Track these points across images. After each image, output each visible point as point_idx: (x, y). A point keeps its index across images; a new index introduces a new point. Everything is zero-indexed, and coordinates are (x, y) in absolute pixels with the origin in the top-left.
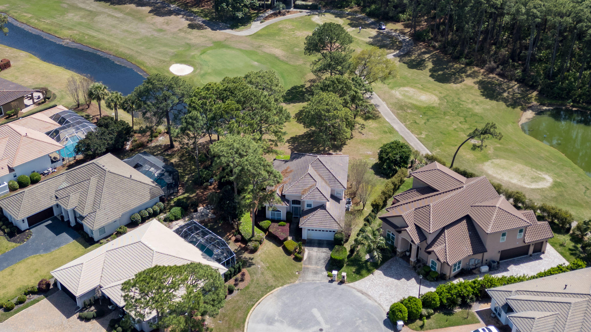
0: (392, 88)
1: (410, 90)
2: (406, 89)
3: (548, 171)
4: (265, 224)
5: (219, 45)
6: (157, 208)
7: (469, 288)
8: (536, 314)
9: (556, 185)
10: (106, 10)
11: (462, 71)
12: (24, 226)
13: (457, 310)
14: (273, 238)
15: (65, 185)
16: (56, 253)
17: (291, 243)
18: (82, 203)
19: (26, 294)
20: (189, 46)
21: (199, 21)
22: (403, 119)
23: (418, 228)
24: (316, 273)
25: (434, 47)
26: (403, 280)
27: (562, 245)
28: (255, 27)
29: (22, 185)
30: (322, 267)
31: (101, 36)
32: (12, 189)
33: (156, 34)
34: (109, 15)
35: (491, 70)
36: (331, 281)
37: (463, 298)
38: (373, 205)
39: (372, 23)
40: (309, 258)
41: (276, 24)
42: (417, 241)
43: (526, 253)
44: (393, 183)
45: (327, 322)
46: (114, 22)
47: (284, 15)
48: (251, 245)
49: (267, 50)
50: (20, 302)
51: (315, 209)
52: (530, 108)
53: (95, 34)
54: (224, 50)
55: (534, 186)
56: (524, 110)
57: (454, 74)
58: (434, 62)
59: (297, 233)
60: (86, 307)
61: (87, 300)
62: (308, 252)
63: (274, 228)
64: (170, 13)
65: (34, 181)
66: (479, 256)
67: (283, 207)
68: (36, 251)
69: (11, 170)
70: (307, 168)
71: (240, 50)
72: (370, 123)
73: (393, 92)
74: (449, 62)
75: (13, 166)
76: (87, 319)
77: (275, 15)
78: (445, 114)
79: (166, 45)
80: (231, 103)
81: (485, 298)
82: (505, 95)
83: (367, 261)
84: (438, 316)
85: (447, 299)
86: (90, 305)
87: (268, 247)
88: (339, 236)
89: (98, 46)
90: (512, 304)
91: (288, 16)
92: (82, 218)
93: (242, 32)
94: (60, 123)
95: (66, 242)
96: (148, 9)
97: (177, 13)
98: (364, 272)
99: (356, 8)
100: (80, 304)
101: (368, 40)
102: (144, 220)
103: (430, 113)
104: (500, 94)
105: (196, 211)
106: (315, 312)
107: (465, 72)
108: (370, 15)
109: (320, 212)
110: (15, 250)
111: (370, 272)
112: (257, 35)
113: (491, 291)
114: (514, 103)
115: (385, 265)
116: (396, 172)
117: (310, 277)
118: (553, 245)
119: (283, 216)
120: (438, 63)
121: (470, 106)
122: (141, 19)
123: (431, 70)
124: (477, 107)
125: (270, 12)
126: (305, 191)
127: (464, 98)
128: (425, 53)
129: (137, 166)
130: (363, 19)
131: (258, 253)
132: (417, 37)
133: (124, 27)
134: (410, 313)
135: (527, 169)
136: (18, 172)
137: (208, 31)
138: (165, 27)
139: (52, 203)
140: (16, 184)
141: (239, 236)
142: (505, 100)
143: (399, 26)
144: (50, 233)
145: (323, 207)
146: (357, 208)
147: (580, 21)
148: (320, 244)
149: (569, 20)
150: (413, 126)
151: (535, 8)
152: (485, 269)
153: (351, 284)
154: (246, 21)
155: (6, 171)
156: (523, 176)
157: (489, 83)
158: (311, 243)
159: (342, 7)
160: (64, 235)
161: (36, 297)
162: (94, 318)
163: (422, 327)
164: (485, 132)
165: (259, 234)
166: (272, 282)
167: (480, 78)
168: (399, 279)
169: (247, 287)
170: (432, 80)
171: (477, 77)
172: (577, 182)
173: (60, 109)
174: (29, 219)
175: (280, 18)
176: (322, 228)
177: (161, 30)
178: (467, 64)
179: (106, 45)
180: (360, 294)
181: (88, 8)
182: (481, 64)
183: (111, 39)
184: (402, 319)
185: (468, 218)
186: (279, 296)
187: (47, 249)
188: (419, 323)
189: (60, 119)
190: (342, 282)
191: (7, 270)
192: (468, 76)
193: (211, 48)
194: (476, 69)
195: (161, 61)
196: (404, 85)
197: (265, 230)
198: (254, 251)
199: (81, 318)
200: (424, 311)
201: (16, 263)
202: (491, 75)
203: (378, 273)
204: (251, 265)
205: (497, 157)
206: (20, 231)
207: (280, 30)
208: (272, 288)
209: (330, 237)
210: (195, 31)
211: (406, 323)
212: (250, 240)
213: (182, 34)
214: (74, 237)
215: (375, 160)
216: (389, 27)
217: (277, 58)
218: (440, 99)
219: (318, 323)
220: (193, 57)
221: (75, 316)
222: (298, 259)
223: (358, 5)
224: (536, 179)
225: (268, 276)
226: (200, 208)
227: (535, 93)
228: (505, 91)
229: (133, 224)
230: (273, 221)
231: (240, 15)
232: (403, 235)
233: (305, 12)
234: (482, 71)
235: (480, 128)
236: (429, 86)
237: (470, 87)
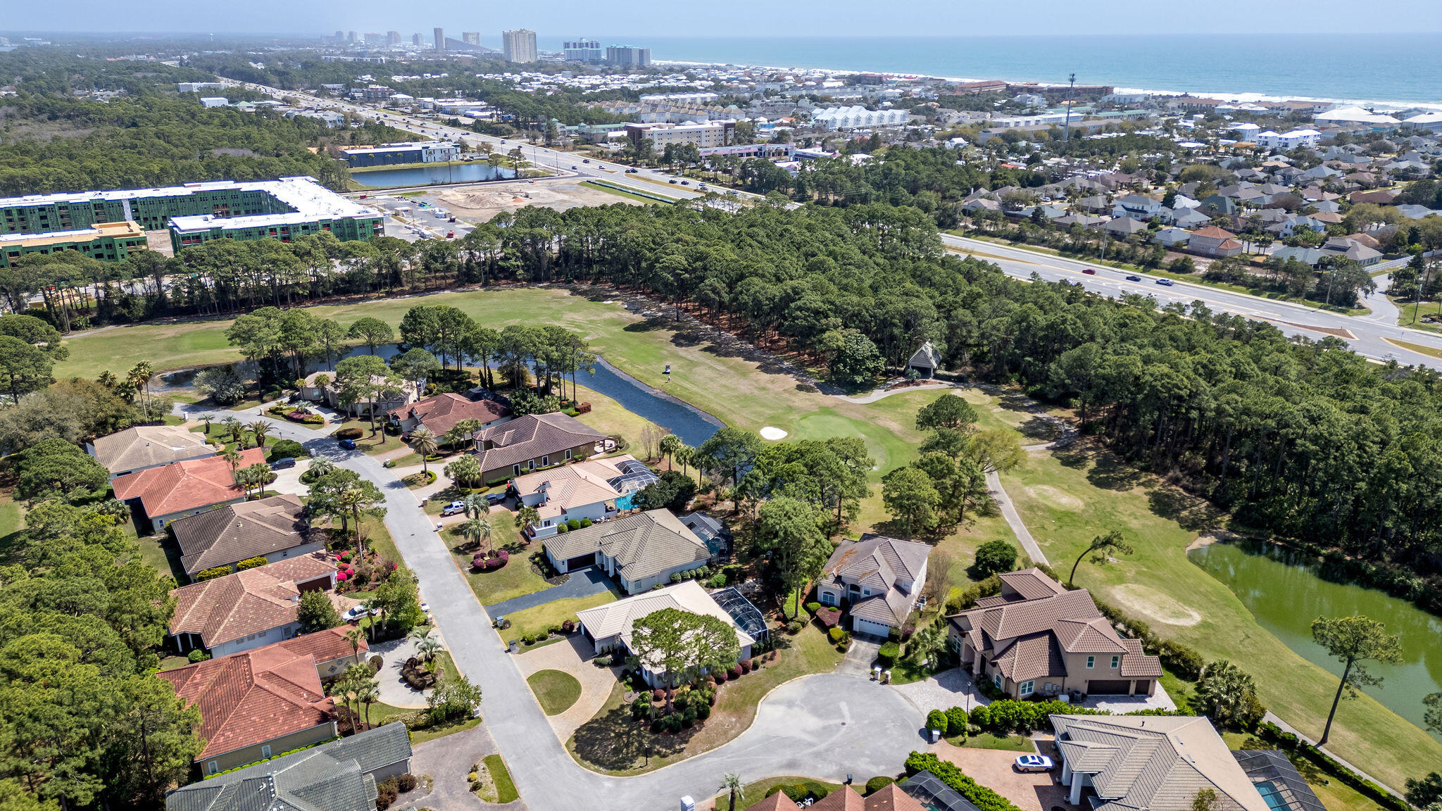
0: (1026, 484)
1: (1049, 490)
2: (1045, 487)
3: (1200, 607)
4: (813, 605)
5: (826, 411)
6: (701, 572)
7: (1032, 712)
8: (1090, 744)
9: (1204, 625)
10: (708, 362)
11: (1134, 476)
12: (563, 568)
13: (1013, 735)
14: (819, 623)
15: (612, 532)
16: (588, 599)
17: (838, 631)
18: (623, 551)
19: (551, 631)
20: (791, 409)
21: (811, 382)
22: (1027, 521)
23: (984, 633)
24: (858, 668)
25: (1104, 443)
26: (960, 693)
27: (1180, 692)
28: (877, 395)
29: (571, 528)
30: (867, 662)
31: (695, 389)
32: (560, 531)
33: (756, 392)
34: (710, 367)
35: (1176, 481)
36: (873, 680)
37: (1022, 721)
38: (947, 606)
39: (1031, 406)
40: (855, 651)
41: (903, 394)
42: (980, 646)
43: (1127, 691)
44: (981, 587)
45: (852, 717)
46: (713, 375)
47: (918, 385)
48: (792, 625)
49: (881, 423)
50: (543, 638)
51: (873, 597)
52: (1216, 535)
53: (689, 386)
54: (830, 418)
55: (1171, 621)
56: (1202, 534)
57: (1122, 479)
58: (1098, 463)
59: (847, 622)
60: (603, 654)
61: (605, 645)
62: (855, 644)
63: (823, 613)
64: (780, 371)
65: (583, 526)
66: (1058, 681)
67: (838, 591)
68: (569, 594)
69: (564, 512)
70: (872, 550)
71: (850, 419)
72: (986, 521)
73: (1027, 488)
74: (1119, 463)
75: (566, 507)
76: (601, 665)
77: (907, 384)
78: (1087, 523)
79: (764, 405)
80: (797, 466)
81: (1049, 728)
82: (1185, 513)
83: (922, 667)
84: (988, 737)
85: (1001, 719)
86: (608, 653)
87: (812, 631)
88: (894, 632)
89: (689, 399)
90: (1072, 733)
91: (923, 387)
92: (621, 567)
93: (860, 399)
94: (625, 472)
95: (601, 591)
96: (758, 364)
97: (788, 371)
98: (915, 677)
99: (1017, 386)
100: (598, 649)
101: (1017, 425)
102: (684, 580)
103: (1067, 520)
104: (1178, 511)
105: (742, 582)
106: (844, 706)
107: (1137, 479)
108: (1033, 396)
109: (877, 601)
110: (549, 590)
111: (922, 677)
112: (876, 405)
113: (1054, 719)
114: (1192, 525)
115: (943, 674)
116: (991, 574)
117: (849, 670)
118: (1163, 684)
119: (837, 600)
120: (1104, 464)
121: (1125, 519)
122: (744, 374)
123: (1090, 471)
124: (1135, 522)
125: (902, 379)
126: (865, 574)
127: (1121, 508)
128: (1090, 449)
129: (691, 526)
130: (1022, 400)
131: (798, 636)
132: (1085, 430)
133: (723, 381)
134: (950, 725)
135: (1172, 601)
136: (570, 516)
137: (819, 396)
138: (769, 386)
139: (596, 549)
140: (566, 527)
141: (781, 614)
142: (1180, 520)
143: (1068, 413)
144: (587, 580)
145: (882, 596)
146: (931, 609)
147: (1287, 426)
148: (872, 638)
149: (1272, 423)
150: (1039, 532)
151: (1228, 403)
152: (1064, 698)
153: (895, 687)
154: (867, 387)
155: (559, 513)
156: (1162, 608)
157: (1167, 496)
158: (861, 636)
159: (998, 383)
160: (601, 584)
161: (558, 636)
162: (609, 665)
163: (962, 743)
164: (1107, 542)
165: (803, 615)
166: (804, 667)
167: (1156, 489)
168: (954, 691)
169: (775, 667)
170: (1087, 482)
171: (1151, 486)
172: (1237, 627)
173: (629, 457)
174: (569, 561)
175: (912, 388)
176: (877, 619)
177: (764, 389)
178: (1143, 469)
179: (698, 399)
180: (902, 699)
181: (689, 357)
182: (1162, 471)
183: (704, 393)
184: (940, 729)
185: (1050, 633)
186: (806, 683)
187: (580, 595)
188: (960, 738)
189: (625, 468)
190: (885, 682)
191: (537, 608)
192: (1139, 485)
193: (815, 414)
194: (1154, 476)
195: (753, 422)
196: (1044, 483)
197: (812, 613)
198: (794, 632)
199: (596, 664)
200: (969, 727)
201: (547, 602)
202: (1174, 487)
203: (932, 682)
204: (787, 647)
205: (1136, 581)
206: (558, 574)
207: (906, 401)
208: (802, 673)
209: (884, 632)
210: (803, 394)
211: (942, 735)
212: (792, 620)
213: (786, 395)
214: (609, 588)
215: (971, 562)
216: (1054, 414)
217: (890, 432)
218: (1087, 505)
219: (843, 716)
220: (791, 421)
221: (591, 661)
222: (841, 650)
223: (1020, 382)
224: (1177, 615)
225: (803, 661)
226: (749, 581)
227: (1227, 518)
228: (1185, 508)
229: (672, 582)
230: (824, 604)
231: (859, 379)
232: (965, 641)
233: (946, 384)
234: (1162, 480)
235: (1102, 537)
236: (1079, 487)
237: (1137, 498)
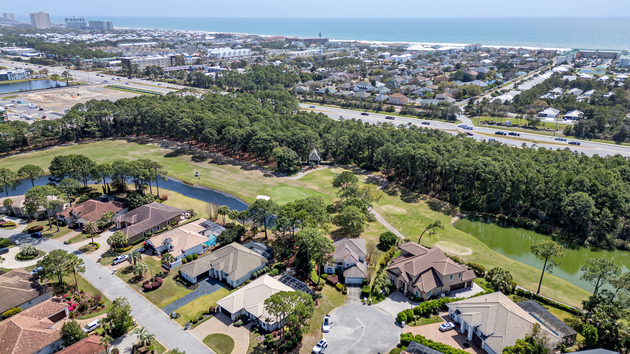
0: (380, 206)
1: (390, 207)
2: (388, 206)
3: (469, 246)
4: (324, 275)
5: (282, 185)
6: (265, 269)
7: (437, 304)
8: (473, 313)
9: (474, 253)
10: (215, 168)
11: (417, 196)
12: (195, 281)
13: (432, 316)
14: (329, 283)
15: (215, 258)
16: (214, 294)
17: (339, 285)
18: (226, 267)
19: (204, 314)
20: (265, 186)
21: (269, 172)
22: (389, 222)
23: (407, 274)
24: (355, 300)
25: (400, 184)
26: (402, 302)
27: (481, 283)
28: (300, 175)
29: (189, 260)
30: (357, 297)
31: (215, 182)
32: (184, 263)
33: (245, 180)
34: (217, 171)
35: (433, 196)
36: (364, 304)
37: (434, 309)
38: (381, 265)
39: (364, 172)
40: (350, 293)
41: (312, 173)
42: (407, 280)
43: (464, 287)
44: (390, 253)
45: (365, 324)
46: (221, 174)
47: (315, 168)
48: (319, 287)
49: (309, 187)
50: (201, 319)
51: (351, 267)
52: (457, 215)
53: (211, 181)
54: (285, 188)
55: (463, 254)
56: (453, 216)
57: (414, 198)
58: (401, 192)
59: (342, 280)
60: (236, 320)
61: (237, 316)
62: (349, 290)
63: (330, 278)
64: (252, 169)
65: (195, 258)
66: (440, 288)
67: (334, 267)
68: (203, 294)
69: (183, 252)
70: (344, 245)
71: (294, 187)
72: (372, 224)
73: (381, 207)
74: (409, 192)
75: (185, 250)
76: (238, 326)
77: (311, 168)
78: (411, 218)
79: (252, 186)
81: (445, 309)
82: (443, 209)
83: (381, 294)
84: (422, 319)
85: (426, 310)
86: (239, 319)
87: (327, 288)
88: (365, 281)
89: (214, 187)
90: (460, 310)
91: (317, 169)
92: (227, 275)
93: (293, 178)
94: (205, 227)
95: (219, 289)
96: (240, 167)
97: (256, 169)
98: (381, 299)
99: (354, 165)
100: (233, 318)
101: (364, 181)
102: (259, 276)
103: (403, 218)
104: (440, 208)
105: (285, 270)
106: (358, 319)
107: (419, 197)
108: (363, 168)
109: (353, 268)
110: (191, 293)
111: (383, 299)
112: (302, 179)
113: (448, 305)
114: (448, 213)
115: (391, 295)
116: (390, 248)
117: (352, 302)
118: (477, 283)
119: (334, 271)
120: (403, 192)
121: (424, 214)
122: (236, 172)
123: (400, 196)
124: (427, 215)
125: (307, 167)
126: (345, 257)
127: (420, 210)
128: (396, 187)
129: (251, 248)
130: (359, 170)
131: (322, 291)
132: (390, 179)
133: (227, 177)
134: (408, 317)
135: (458, 246)
136: (186, 254)
137: (275, 178)
138: (250, 176)
139: (208, 268)
140: (186, 260)
141: (311, 283)
142: (443, 212)
143: (379, 173)
144: (209, 285)
145: (355, 265)
146: (371, 267)
147: (478, 169)
148: (355, 285)
149: (472, 168)
150: (395, 225)
151: (454, 162)
152: (443, 295)
153: (374, 305)
154: (295, 172)
155: (181, 253)
156: (457, 249)
157: (434, 203)
158: (350, 285)
159: (346, 164)
160: (217, 285)
161: (208, 316)
162: (242, 325)
163: (415, 324)
164: (435, 225)
165: (322, 281)
166: (332, 305)
167: (428, 200)
168: (400, 302)
169: (320, 308)
170: (401, 201)
171: (426, 199)
172: (485, 252)
173: (203, 220)
174: (197, 277)
175: (313, 170)
176: (356, 276)
177: (248, 178)
178: (420, 193)
179: (219, 187)
180: (380, 310)
181: (204, 167)
182: (427, 193)
183: (221, 183)
184: (404, 320)
185: (432, 268)
186: (337, 312)
187: (209, 293)
188: (413, 322)
189: (204, 225)
190: (369, 304)
191: (190, 303)
192: (421, 199)
193: (278, 187)
194: (425, 195)
195: (251, 194)
196: (386, 204)
197: (325, 279)
198: (320, 290)
199: (235, 326)
200: (415, 316)
201: (193, 300)
202: (434, 199)
203: (388, 300)
204: (320, 297)
205: (442, 240)
206: (193, 284)
207: (314, 176)
208: (333, 308)
209: (360, 281)
210: (268, 178)
211: (406, 323)
212: (318, 284)
213: (261, 180)
214: (223, 286)
215: (378, 242)
216: (374, 174)
217: (315, 191)
218: (407, 211)
219: (360, 325)
220: (269, 191)
221: (232, 325)
222: (345, 293)
223: (355, 163)
224: (464, 251)
225: (330, 302)
226: (288, 269)
227: (458, 208)
228: (442, 207)
229: (253, 278)
230: (328, 274)
231: (292, 169)
232: (400, 278)
233: (326, 167)
234: (428, 196)
235: (432, 224)
236: (400, 204)
237: (423, 205)
